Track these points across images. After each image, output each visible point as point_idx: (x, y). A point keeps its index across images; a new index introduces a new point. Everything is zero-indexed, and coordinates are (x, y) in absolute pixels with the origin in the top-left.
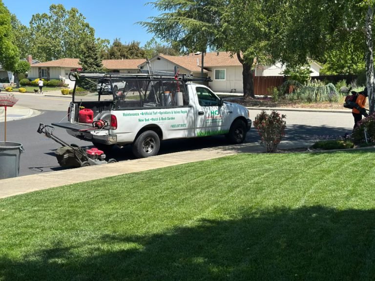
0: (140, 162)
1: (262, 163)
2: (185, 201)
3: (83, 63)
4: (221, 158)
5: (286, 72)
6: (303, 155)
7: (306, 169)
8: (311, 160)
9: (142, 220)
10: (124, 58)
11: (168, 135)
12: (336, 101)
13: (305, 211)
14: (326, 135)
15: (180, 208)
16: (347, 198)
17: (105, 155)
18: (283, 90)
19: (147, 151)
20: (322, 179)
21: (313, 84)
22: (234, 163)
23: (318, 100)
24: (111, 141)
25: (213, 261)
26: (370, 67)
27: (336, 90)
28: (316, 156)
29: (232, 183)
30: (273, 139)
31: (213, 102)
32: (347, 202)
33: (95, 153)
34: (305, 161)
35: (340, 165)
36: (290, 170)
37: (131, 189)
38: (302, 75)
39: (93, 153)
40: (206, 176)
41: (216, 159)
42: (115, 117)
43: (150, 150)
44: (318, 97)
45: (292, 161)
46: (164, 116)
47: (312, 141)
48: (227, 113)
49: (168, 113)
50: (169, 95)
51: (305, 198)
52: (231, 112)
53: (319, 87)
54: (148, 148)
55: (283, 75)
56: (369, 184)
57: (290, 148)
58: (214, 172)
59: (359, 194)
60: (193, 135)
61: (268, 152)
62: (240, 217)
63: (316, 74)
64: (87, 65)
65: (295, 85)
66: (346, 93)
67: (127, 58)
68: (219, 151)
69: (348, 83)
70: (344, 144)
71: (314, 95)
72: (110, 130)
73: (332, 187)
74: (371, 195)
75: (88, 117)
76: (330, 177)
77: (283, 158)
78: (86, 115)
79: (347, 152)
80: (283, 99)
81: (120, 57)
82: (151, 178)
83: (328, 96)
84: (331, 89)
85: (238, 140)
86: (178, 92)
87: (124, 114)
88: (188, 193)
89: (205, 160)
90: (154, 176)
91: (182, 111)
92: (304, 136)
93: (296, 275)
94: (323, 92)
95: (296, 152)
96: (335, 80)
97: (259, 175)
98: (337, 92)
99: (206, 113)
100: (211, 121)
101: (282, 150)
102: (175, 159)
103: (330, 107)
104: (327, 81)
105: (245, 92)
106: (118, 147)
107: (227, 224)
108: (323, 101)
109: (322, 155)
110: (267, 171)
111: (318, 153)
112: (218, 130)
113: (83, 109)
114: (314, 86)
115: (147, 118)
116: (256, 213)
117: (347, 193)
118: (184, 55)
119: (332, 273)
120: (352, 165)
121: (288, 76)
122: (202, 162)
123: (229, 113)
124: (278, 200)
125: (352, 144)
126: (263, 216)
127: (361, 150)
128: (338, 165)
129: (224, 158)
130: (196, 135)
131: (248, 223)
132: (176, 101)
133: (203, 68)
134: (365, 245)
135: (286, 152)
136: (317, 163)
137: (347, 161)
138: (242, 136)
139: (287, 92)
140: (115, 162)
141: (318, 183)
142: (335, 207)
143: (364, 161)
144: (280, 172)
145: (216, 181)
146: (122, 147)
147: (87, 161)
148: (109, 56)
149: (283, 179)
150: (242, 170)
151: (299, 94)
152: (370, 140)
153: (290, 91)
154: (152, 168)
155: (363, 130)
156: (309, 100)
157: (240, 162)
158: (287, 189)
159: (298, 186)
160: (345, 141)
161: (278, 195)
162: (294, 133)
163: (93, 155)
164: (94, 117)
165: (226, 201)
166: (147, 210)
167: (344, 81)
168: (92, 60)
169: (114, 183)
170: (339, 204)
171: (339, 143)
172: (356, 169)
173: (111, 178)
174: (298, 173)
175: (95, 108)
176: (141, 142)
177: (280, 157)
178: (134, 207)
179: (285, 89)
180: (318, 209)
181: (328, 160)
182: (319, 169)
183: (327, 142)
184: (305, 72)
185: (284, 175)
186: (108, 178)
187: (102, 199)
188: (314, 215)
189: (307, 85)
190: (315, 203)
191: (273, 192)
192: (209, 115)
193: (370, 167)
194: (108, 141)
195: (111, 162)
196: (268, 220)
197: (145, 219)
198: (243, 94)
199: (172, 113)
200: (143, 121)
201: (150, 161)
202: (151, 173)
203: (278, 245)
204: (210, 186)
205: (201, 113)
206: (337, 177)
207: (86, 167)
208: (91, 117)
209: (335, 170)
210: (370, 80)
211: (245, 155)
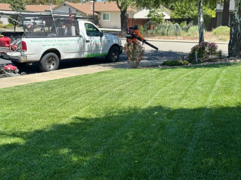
0: (44, 75)
1: (126, 75)
2: (67, 104)
3: (13, 7)
4: (100, 72)
5: (149, 16)
6: (155, 70)
7: (156, 79)
8: (160, 74)
9: (31, 119)
10: (42, 4)
11: (64, 56)
12: (180, 35)
13: (150, 110)
14: (171, 56)
15: (62, 108)
16: (180, 100)
17: (18, 70)
18: (147, 28)
19: (50, 67)
20: (165, 86)
21: (166, 24)
22: (108, 75)
23: (168, 34)
24: (23, 60)
25: (75, 152)
26: (200, 11)
27: (180, 28)
28: (164, 71)
29: (103, 90)
30: (136, 59)
31: (97, 33)
32: (179, 103)
33: (11, 68)
34: (155, 74)
35: (178, 77)
36: (145, 80)
37: (30, 94)
38: (159, 18)
39: (9, 69)
40: (86, 85)
41: (97, 73)
42: (25, 43)
43: (52, 67)
44: (169, 32)
45: (147, 74)
46: (61, 43)
47: (162, 60)
48: (106, 41)
49: (64, 41)
50: (66, 28)
51: (152, 100)
52: (109, 41)
53: (169, 26)
54: (50, 65)
55: (147, 18)
56: (196, 89)
57: (147, 65)
58: (92, 82)
59: (188, 97)
60: (82, 56)
61: (133, 68)
62: (103, 116)
63: (168, 17)
64: (15, 8)
65: (154, 24)
66: (186, 30)
67: (44, 4)
68: (100, 67)
69: (188, 23)
70: (182, 63)
71: (166, 31)
72: (22, 52)
73: (170, 92)
74: (196, 98)
75: (6, 42)
76: (170, 85)
77: (141, 72)
78: (4, 41)
79: (184, 68)
80: (147, 33)
81: (39, 3)
82: (47, 86)
83: (175, 32)
84: (177, 27)
85: (114, 60)
86: (71, 26)
87: (32, 41)
88: (71, 97)
89: (89, 73)
90: (50, 85)
91: (74, 40)
92: (157, 57)
93: (136, 161)
94: (172, 29)
95: (151, 68)
96: (179, 21)
97: (123, 84)
98: (180, 29)
99: (92, 41)
100: (95, 47)
101: (142, 66)
102: (69, 73)
103: (176, 38)
104: (174, 22)
105: (122, 29)
106: (29, 64)
107: (93, 121)
108: (171, 35)
109: (167, 70)
110: (129, 81)
111: (165, 68)
112: (99, 53)
113: (3, 37)
114: (166, 25)
115: (49, 44)
116: (115, 112)
117: (180, 96)
118: (82, 3)
119: (163, 160)
120: (186, 77)
121: (150, 19)
122: (87, 75)
123: (107, 42)
124: (133, 102)
125: (187, 62)
126: (120, 114)
127: (193, 66)
128: (177, 76)
129: (102, 72)
130: (85, 56)
131: (109, 120)
132: (70, 33)
133: (94, 12)
134: (189, 135)
135: (145, 68)
136: (164, 75)
137: (183, 74)
138: (116, 57)
139: (149, 29)
140: (26, 74)
141: (162, 89)
142: (171, 107)
143: (194, 74)
144: (138, 82)
145: (92, 88)
146: (31, 64)
147: (5, 74)
148: (32, 2)
149: (139, 86)
150: (112, 80)
151: (157, 30)
152: (199, 59)
153: (151, 28)
154: (51, 79)
155: (195, 53)
156: (163, 34)
157: (112, 75)
158: (140, 94)
159: (148, 92)
160: (183, 60)
161: (133, 99)
162: (151, 56)
163: (9, 70)
164: (11, 43)
165: (96, 103)
166: (37, 110)
167: (186, 22)
168: (19, 5)
169: (19, 90)
170: (174, 105)
171: (179, 62)
172: (188, 79)
173: (19, 86)
174: (150, 82)
175: (12, 36)
176: (45, 61)
177: (140, 71)
178: (28, 108)
179: (148, 27)
180: (159, 108)
181: (170, 73)
182: (164, 79)
183: (171, 61)
184: (161, 16)
185: (140, 84)
186: (16, 87)
187: (6, 102)
188: (156, 113)
189: (162, 24)
190: (158, 104)
191: (130, 96)
192: (94, 42)
193: (197, 78)
194: (21, 60)
195: (22, 75)
196: (123, 117)
197: (33, 118)
198: (120, 30)
199: (67, 41)
200: (46, 46)
201: (51, 74)
202: (49, 82)
203: (127, 137)
204: (87, 92)
205: (87, 41)
206: (175, 85)
207: (4, 78)
208: (8, 43)
209: (174, 80)
210: (200, 19)
211: (116, 70)
